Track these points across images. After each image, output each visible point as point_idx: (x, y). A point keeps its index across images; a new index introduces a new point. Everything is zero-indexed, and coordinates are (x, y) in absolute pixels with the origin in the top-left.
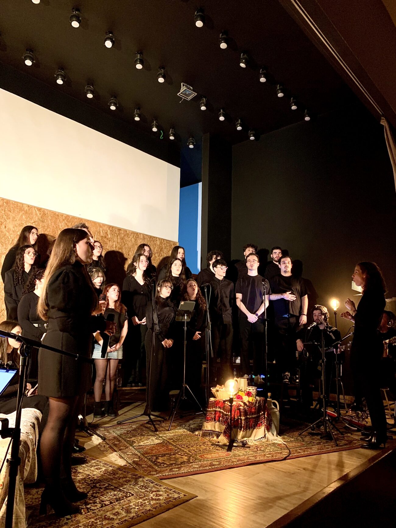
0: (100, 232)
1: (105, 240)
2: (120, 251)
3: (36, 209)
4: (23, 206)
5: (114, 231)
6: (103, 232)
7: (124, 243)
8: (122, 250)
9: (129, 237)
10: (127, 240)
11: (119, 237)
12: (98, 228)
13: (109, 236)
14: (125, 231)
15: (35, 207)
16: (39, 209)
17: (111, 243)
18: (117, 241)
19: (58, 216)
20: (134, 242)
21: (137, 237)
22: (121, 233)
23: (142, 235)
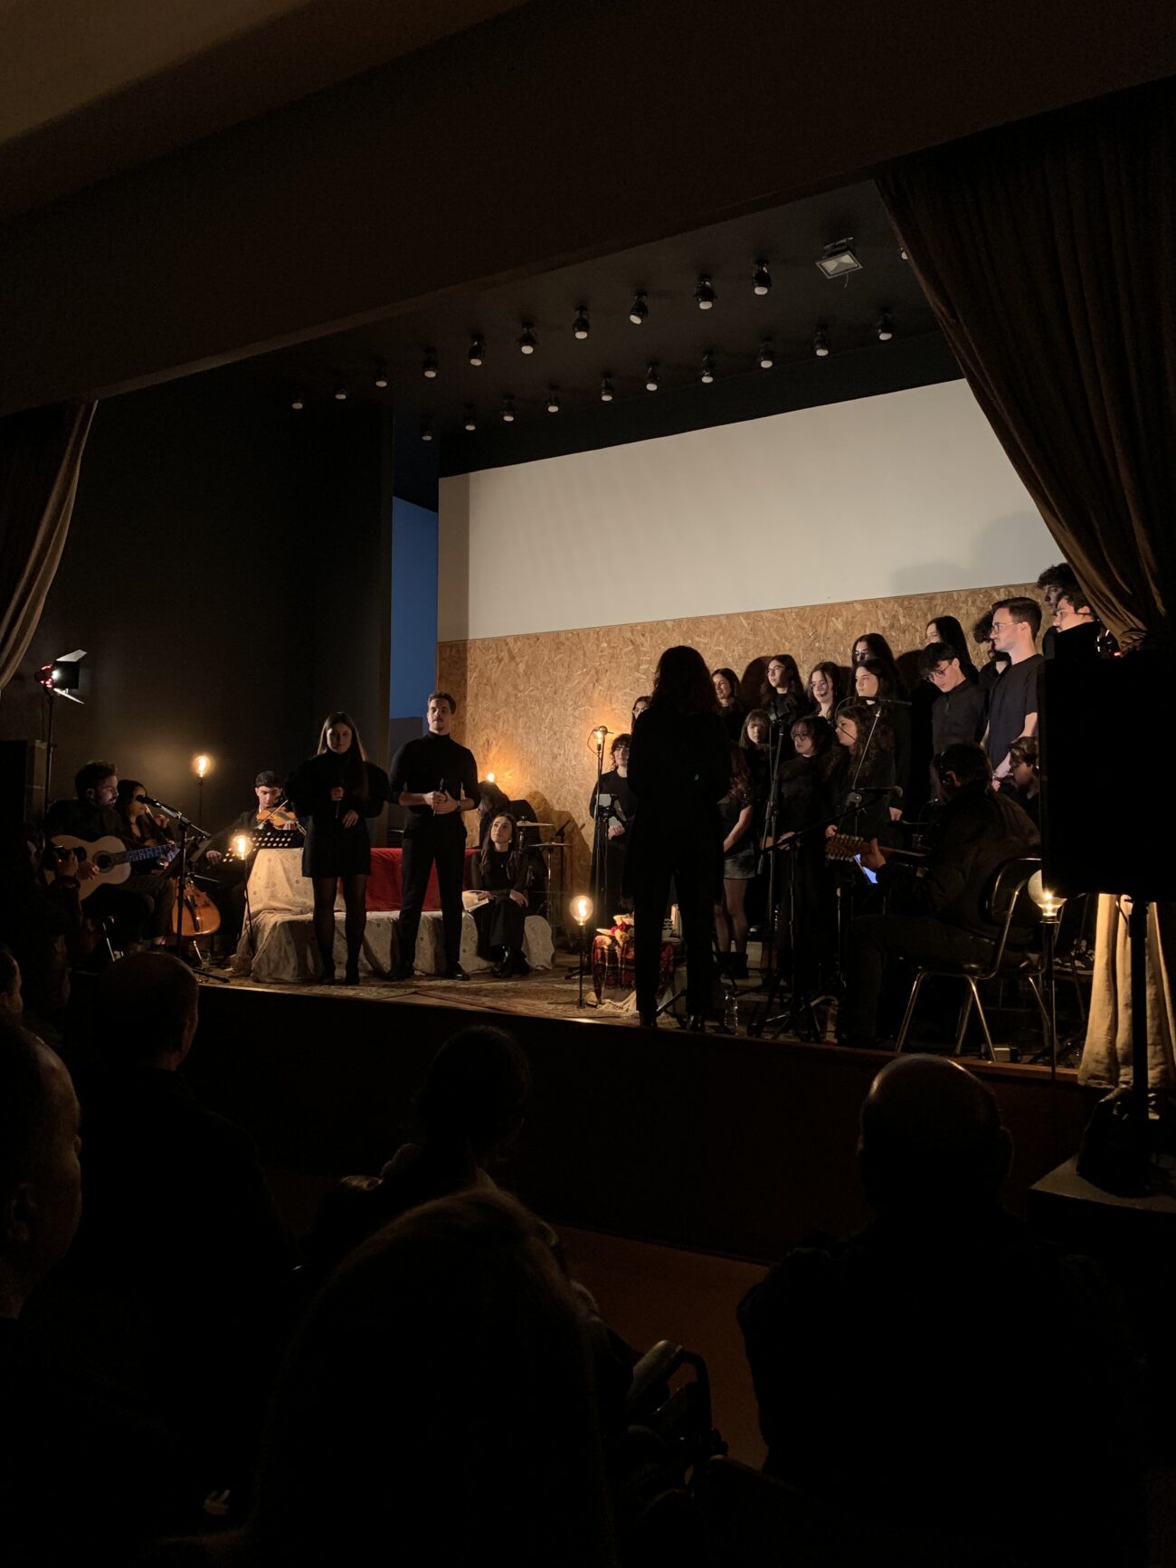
3: (741, 617)
4: (719, 620)
5: (916, 605)
6: (886, 616)
15: (738, 614)
16: (747, 615)
19: (783, 615)
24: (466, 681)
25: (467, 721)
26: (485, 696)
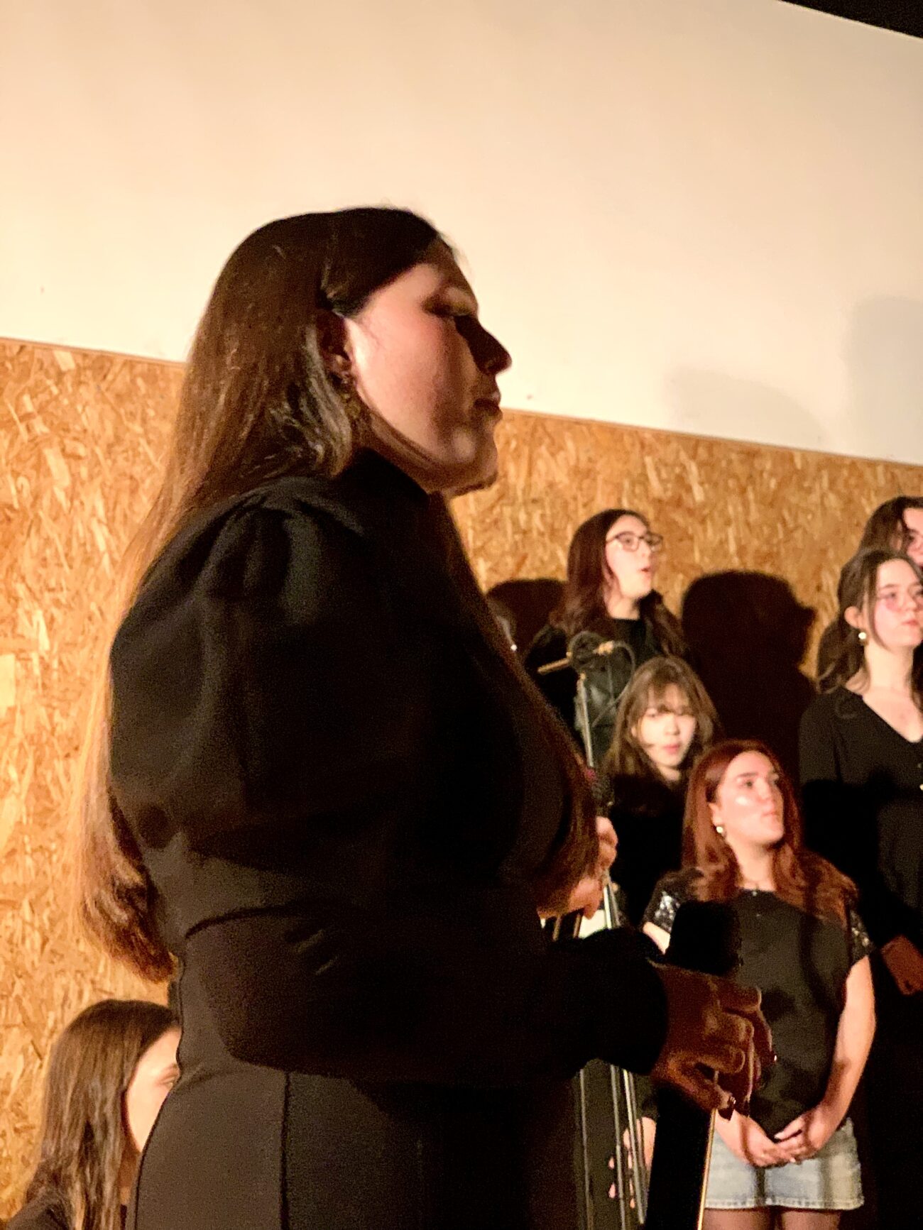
0: (647, 479)
1: (678, 517)
2: (768, 570)
5: (724, 464)
6: (664, 475)
7: (784, 522)
8: (779, 568)
9: (809, 491)
10: (798, 506)
11: (751, 496)
12: (635, 457)
13: (698, 494)
14: (784, 456)
17: (711, 534)
18: (741, 518)
20: (838, 514)
21: (857, 486)
22: (762, 472)
23: (880, 469)
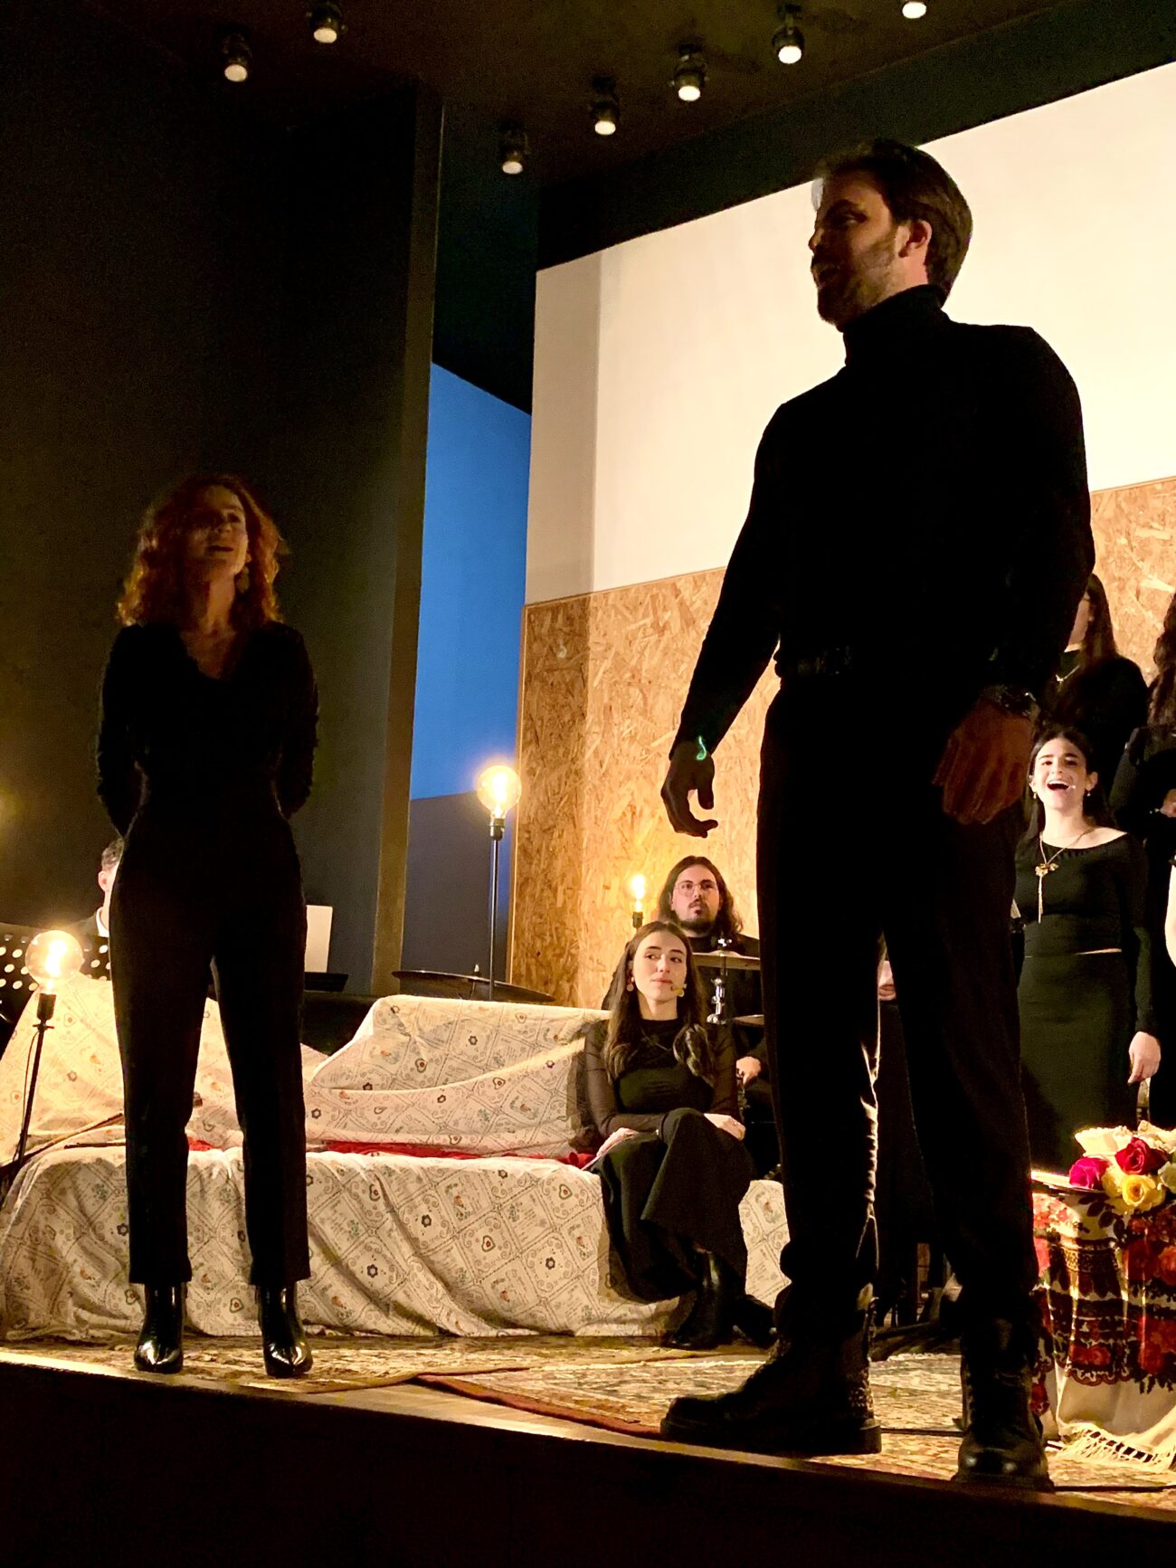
24: (585, 682)
25: (587, 765)
26: (625, 708)
